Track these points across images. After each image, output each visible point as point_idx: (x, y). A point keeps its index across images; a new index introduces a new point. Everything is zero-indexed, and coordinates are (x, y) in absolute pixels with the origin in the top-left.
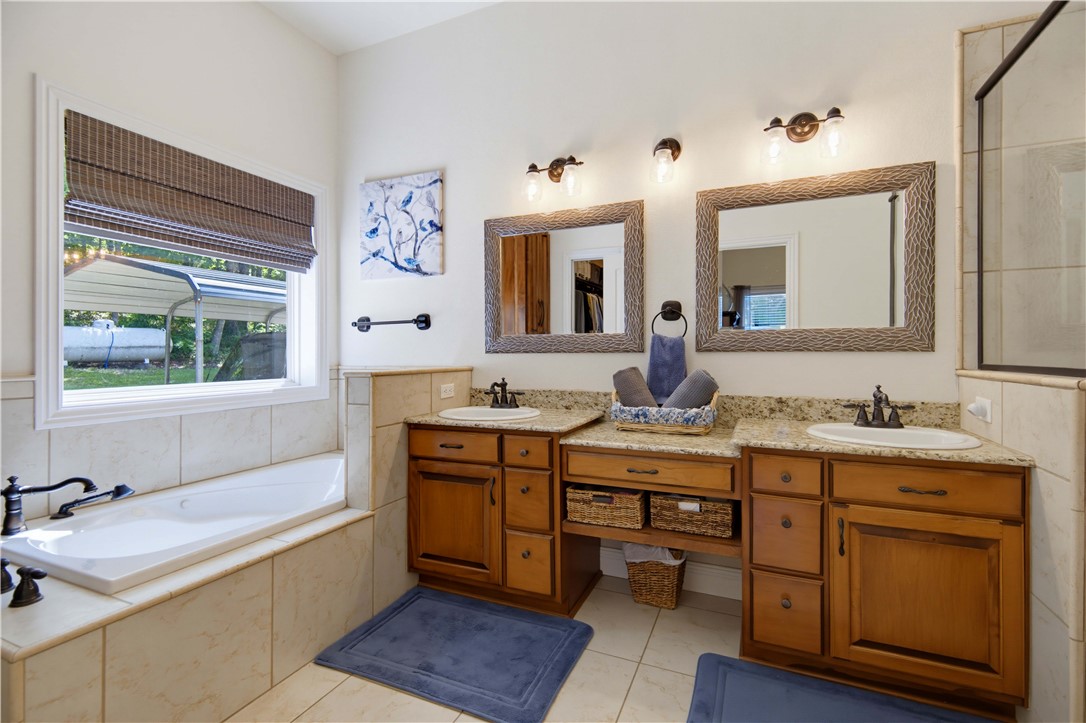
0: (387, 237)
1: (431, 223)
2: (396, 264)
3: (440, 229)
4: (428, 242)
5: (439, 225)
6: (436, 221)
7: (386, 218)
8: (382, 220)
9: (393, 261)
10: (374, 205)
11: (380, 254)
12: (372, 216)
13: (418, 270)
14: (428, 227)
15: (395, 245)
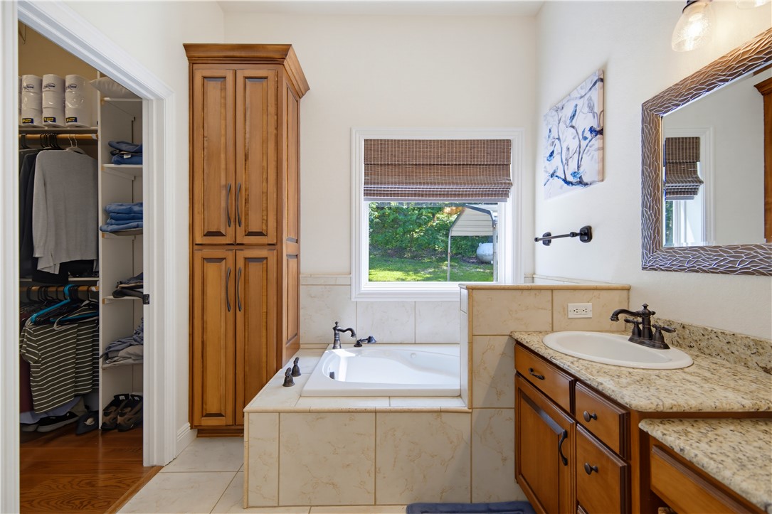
0: (559, 156)
1: (592, 130)
2: (565, 181)
3: (601, 132)
4: (588, 151)
5: (598, 129)
6: (595, 126)
7: (559, 139)
8: (557, 141)
9: (563, 178)
10: (552, 130)
11: (555, 174)
12: (550, 141)
13: (581, 183)
14: (588, 134)
15: (564, 161)
